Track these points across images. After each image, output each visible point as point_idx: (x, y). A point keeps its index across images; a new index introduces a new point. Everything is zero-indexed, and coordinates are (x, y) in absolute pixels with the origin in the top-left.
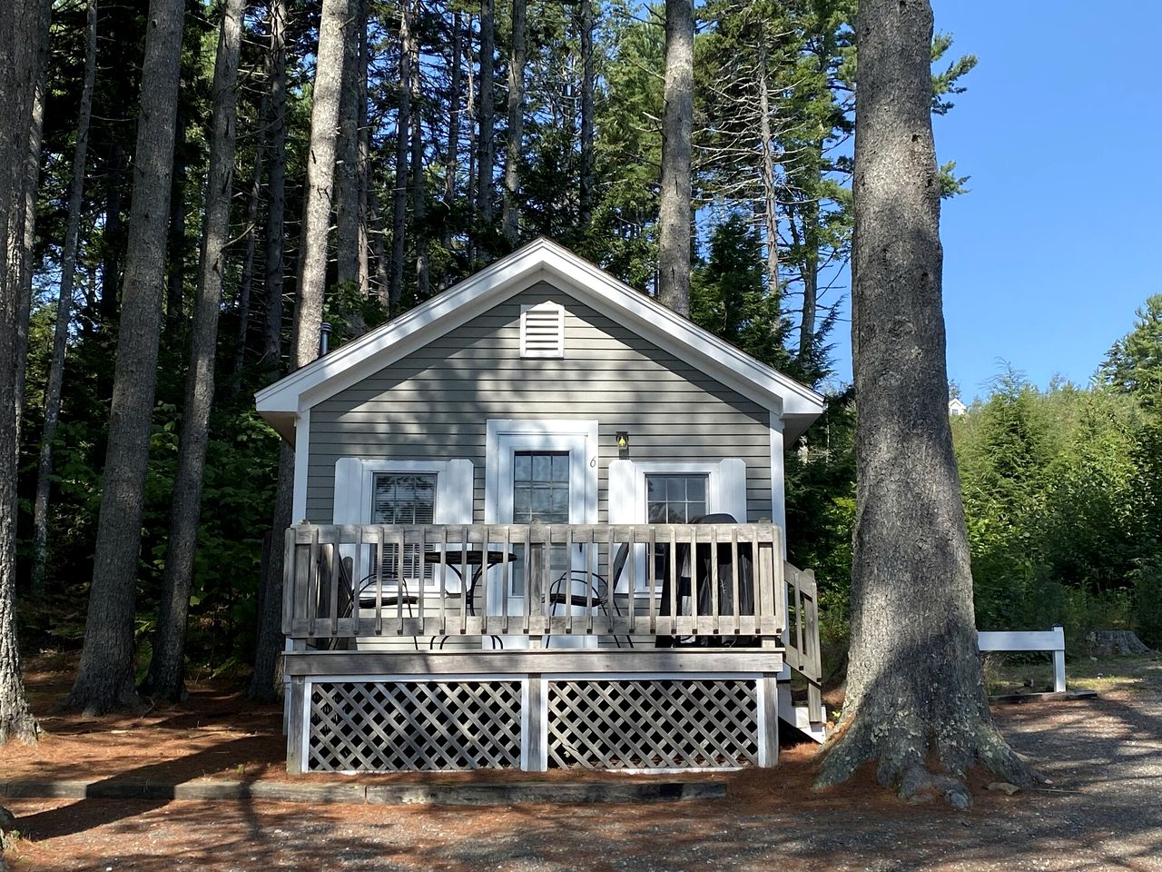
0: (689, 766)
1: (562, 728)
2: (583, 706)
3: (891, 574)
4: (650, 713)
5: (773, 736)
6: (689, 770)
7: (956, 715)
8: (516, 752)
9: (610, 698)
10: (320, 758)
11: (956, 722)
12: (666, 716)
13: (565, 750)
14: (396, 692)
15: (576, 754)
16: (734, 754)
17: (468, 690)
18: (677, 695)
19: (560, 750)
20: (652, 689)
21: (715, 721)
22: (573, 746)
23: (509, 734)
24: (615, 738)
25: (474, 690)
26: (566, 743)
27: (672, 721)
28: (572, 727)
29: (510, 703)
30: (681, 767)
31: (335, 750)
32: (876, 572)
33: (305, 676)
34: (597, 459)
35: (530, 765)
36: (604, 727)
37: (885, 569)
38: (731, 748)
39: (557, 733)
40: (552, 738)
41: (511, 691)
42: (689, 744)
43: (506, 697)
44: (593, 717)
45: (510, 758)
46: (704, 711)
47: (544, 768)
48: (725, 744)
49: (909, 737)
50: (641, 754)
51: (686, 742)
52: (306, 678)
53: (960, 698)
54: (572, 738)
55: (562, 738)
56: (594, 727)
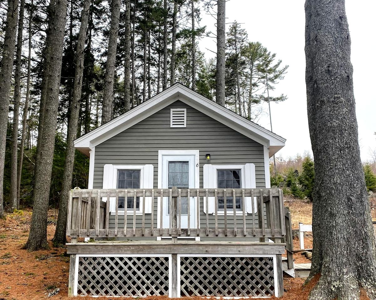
0: (244, 296)
1: (186, 278)
2: (196, 268)
3: (338, 211)
4: (225, 272)
5: (281, 283)
6: (244, 298)
7: (372, 277)
8: (166, 288)
9: (208, 265)
10: (82, 290)
11: (372, 280)
12: (233, 273)
13: (188, 288)
14: (114, 261)
15: (193, 290)
16: (264, 290)
17: (146, 261)
18: (237, 264)
19: (186, 288)
20: (226, 261)
21: (255, 276)
22: (191, 286)
23: (164, 280)
24: (210, 283)
25: (148, 261)
26: (189, 285)
27: (236, 275)
28: (192, 277)
29: (164, 266)
30: (240, 296)
31: (89, 286)
32: (329, 210)
33: (76, 254)
34: (199, 164)
35: (173, 295)
36: (205, 278)
37: (335, 209)
38: (262, 288)
39: (184, 280)
40: (182, 283)
41: (164, 261)
42: (243, 286)
43: (162, 264)
44: (200, 273)
45: (164, 291)
46: (250, 271)
47: (179, 296)
48: (259, 286)
49: (351, 288)
50: (222, 290)
51: (242, 285)
52: (77, 255)
53: (373, 269)
54: (191, 283)
55: (187, 282)
56: (201, 277)
